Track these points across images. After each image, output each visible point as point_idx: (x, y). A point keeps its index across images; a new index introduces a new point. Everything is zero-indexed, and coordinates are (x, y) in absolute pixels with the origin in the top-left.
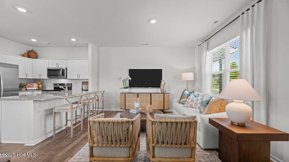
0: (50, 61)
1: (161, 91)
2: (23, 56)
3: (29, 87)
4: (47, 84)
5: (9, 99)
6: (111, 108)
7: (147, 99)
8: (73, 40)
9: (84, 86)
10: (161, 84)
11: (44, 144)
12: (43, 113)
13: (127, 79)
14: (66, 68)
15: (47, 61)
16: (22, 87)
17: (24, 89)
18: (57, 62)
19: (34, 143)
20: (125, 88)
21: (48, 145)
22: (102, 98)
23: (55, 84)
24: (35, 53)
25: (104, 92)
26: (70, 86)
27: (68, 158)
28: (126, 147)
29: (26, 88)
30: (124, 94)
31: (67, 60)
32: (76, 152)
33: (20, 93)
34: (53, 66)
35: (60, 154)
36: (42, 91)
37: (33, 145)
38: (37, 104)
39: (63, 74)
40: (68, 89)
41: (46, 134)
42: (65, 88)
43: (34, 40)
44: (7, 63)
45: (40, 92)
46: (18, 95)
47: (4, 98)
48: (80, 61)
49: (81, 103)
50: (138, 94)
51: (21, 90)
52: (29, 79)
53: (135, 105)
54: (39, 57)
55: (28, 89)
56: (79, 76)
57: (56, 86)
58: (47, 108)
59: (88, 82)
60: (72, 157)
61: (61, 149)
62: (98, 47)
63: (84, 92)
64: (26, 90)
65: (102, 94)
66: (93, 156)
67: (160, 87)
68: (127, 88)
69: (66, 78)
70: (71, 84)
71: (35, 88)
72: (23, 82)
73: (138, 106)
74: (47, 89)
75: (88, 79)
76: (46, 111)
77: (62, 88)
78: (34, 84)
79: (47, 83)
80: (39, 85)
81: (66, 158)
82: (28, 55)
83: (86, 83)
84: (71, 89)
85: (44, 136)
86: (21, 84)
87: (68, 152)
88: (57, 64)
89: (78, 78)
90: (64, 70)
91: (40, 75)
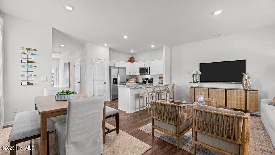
0: (141, 63)
1: (244, 87)
2: (128, 61)
5: (122, 87)
6: (182, 100)
7: (220, 95)
8: (153, 46)
9: (160, 80)
10: (244, 79)
11: (134, 114)
12: (134, 96)
13: (197, 73)
14: (149, 67)
15: (139, 63)
16: (127, 80)
17: (128, 82)
18: (144, 63)
19: (130, 112)
20: (195, 82)
21: (136, 115)
22: (173, 90)
23: (143, 79)
24: (133, 59)
25: (174, 85)
26: (152, 80)
27: (144, 125)
28: (173, 125)
29: (129, 81)
30: (193, 88)
31: (149, 61)
32: (148, 123)
33: (127, 84)
34: (142, 66)
35: (141, 121)
36: (137, 83)
37: (130, 113)
38: (132, 90)
39: (147, 72)
40: (149, 82)
41: (136, 109)
42: (147, 81)
43: (132, 51)
45: (135, 84)
46: (125, 84)
47: (120, 86)
48: (157, 61)
49: (154, 92)
50: (209, 89)
52: (131, 76)
53: (199, 98)
54: (136, 61)
56: (157, 72)
58: (137, 93)
59: (163, 77)
60: (146, 125)
61: (141, 119)
62: (171, 47)
63: (160, 85)
64: (129, 82)
65: (173, 87)
66: (154, 125)
67: (242, 82)
68: (197, 82)
69: (149, 74)
70: (152, 78)
71: (133, 81)
72: (128, 77)
73: (202, 100)
74: (139, 82)
76: (136, 95)
77: (145, 81)
78: (133, 78)
80: (135, 79)
81: (143, 124)
82: (130, 60)
83: (161, 78)
84: (152, 82)
85: (134, 110)
86: (127, 78)
87: (144, 122)
88: (144, 64)
89: (157, 74)
90: (148, 68)
91: (136, 73)
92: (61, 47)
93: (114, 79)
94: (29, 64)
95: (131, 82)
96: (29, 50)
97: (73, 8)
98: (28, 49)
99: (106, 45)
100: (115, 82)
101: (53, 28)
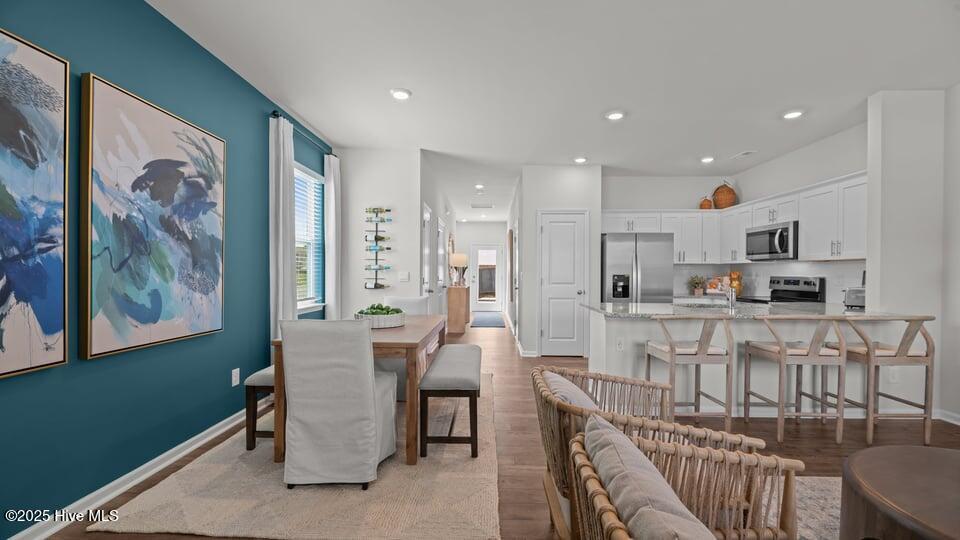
0: (758, 205)
2: (703, 204)
3: (711, 287)
4: (758, 279)
14: (796, 224)
15: (749, 208)
16: (697, 286)
17: (699, 292)
18: (772, 204)
23: (773, 281)
26: (818, 288)
29: (705, 290)
31: (798, 192)
34: (763, 223)
38: (615, 325)
39: (783, 245)
43: (708, 160)
44: (663, 231)
48: (841, 185)
51: (694, 294)
55: (708, 291)
56: (836, 246)
57: (777, 287)
62: (946, 90)
64: (705, 294)
69: (796, 256)
70: (822, 281)
72: (702, 274)
75: (865, 260)
78: (722, 275)
79: (757, 276)
80: (732, 282)
82: (714, 201)
84: (824, 301)
86: (695, 279)
88: (772, 212)
89: (836, 258)
90: (786, 230)
91: (734, 253)
92: (478, 190)
93: (618, 278)
94: (380, 243)
95: (712, 294)
96: (381, 212)
97: (410, 93)
98: (377, 211)
99: (581, 160)
100: (620, 290)
101: (422, 150)
